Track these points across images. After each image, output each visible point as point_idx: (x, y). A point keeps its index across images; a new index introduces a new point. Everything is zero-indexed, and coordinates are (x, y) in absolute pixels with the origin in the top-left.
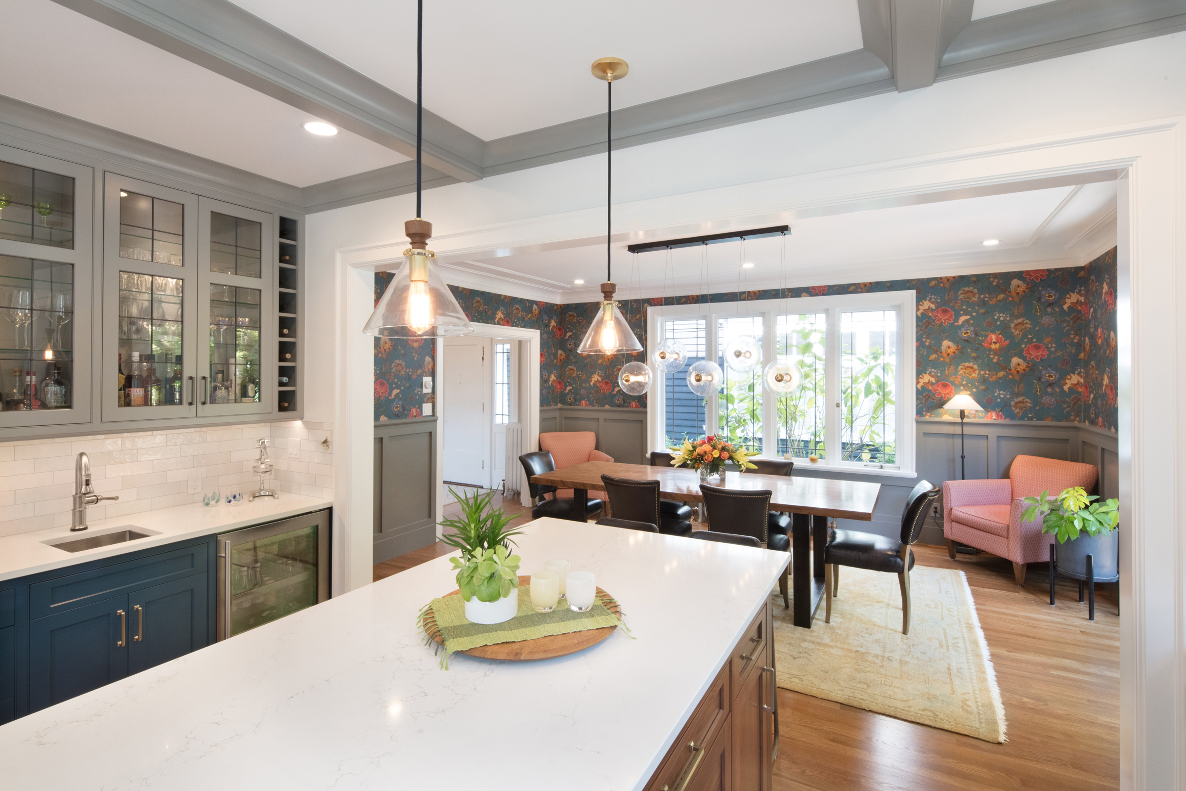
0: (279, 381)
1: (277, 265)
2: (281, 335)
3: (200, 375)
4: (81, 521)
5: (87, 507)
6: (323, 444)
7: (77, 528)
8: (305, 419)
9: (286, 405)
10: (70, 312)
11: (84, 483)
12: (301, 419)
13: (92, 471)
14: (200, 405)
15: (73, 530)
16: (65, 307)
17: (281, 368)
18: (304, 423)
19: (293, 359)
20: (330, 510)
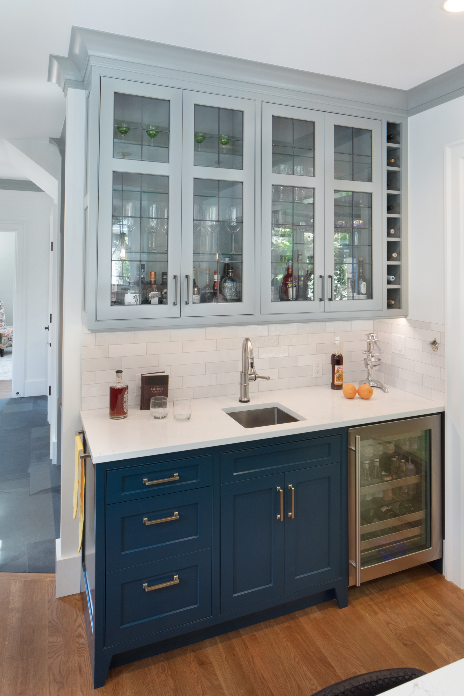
0: (388, 279)
1: (385, 168)
2: (389, 235)
3: (327, 274)
4: (246, 394)
5: (249, 383)
6: (432, 345)
7: (243, 400)
8: (408, 317)
9: (393, 302)
10: (240, 222)
11: (250, 366)
12: (406, 316)
13: (255, 355)
14: (327, 301)
15: (241, 401)
16: (237, 218)
17: (389, 267)
18: (409, 321)
19: (398, 259)
20: (442, 415)
